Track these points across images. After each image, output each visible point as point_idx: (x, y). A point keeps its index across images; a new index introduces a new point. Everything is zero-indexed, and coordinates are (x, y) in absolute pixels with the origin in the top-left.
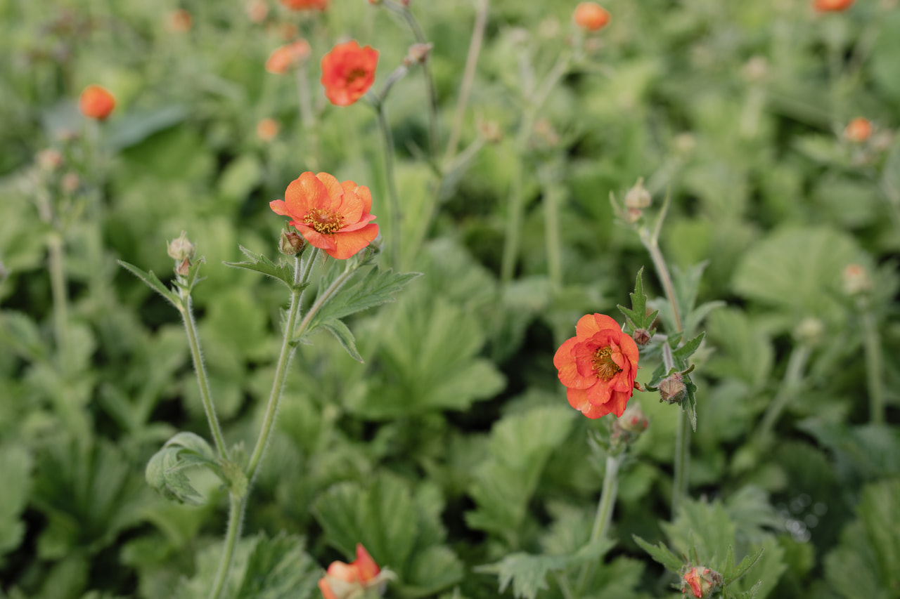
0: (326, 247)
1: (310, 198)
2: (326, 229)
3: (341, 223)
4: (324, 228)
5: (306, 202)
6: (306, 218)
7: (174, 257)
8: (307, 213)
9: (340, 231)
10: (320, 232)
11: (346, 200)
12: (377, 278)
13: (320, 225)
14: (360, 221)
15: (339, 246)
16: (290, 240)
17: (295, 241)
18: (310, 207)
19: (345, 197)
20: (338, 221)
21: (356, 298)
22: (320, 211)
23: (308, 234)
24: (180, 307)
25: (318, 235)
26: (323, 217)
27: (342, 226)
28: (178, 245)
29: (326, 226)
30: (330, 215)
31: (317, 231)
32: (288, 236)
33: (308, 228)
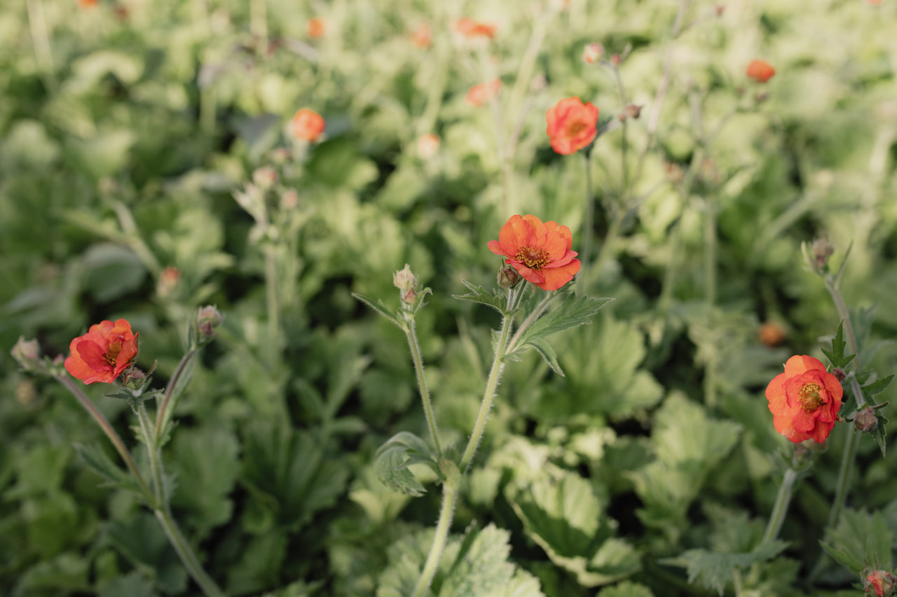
0: (537, 281)
1: (519, 238)
2: (535, 265)
3: (547, 258)
4: (533, 264)
5: (517, 241)
6: (518, 256)
7: (399, 287)
8: (518, 251)
9: (547, 266)
10: (530, 268)
11: (550, 238)
12: (575, 303)
13: (530, 262)
14: (564, 257)
15: (547, 279)
16: (507, 275)
17: (511, 276)
18: (520, 245)
19: (549, 235)
20: (545, 257)
21: (558, 320)
22: (529, 249)
23: (523, 271)
24: (405, 329)
25: (530, 271)
26: (532, 254)
27: (549, 261)
28: (402, 276)
29: (536, 262)
30: (538, 252)
31: (528, 267)
32: (505, 272)
33: (521, 266)
